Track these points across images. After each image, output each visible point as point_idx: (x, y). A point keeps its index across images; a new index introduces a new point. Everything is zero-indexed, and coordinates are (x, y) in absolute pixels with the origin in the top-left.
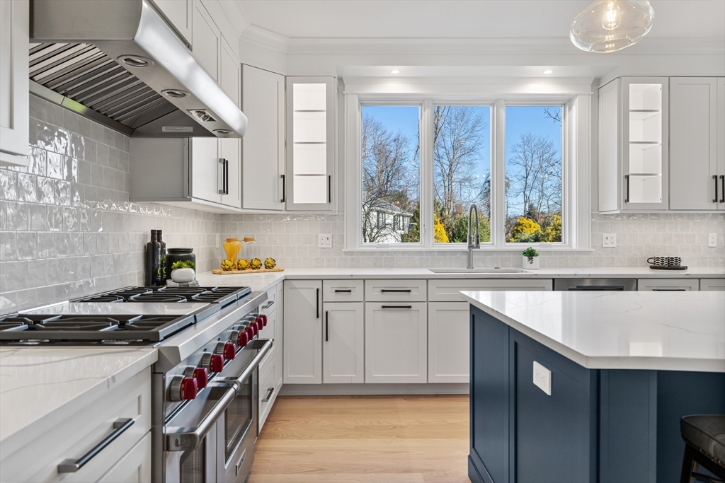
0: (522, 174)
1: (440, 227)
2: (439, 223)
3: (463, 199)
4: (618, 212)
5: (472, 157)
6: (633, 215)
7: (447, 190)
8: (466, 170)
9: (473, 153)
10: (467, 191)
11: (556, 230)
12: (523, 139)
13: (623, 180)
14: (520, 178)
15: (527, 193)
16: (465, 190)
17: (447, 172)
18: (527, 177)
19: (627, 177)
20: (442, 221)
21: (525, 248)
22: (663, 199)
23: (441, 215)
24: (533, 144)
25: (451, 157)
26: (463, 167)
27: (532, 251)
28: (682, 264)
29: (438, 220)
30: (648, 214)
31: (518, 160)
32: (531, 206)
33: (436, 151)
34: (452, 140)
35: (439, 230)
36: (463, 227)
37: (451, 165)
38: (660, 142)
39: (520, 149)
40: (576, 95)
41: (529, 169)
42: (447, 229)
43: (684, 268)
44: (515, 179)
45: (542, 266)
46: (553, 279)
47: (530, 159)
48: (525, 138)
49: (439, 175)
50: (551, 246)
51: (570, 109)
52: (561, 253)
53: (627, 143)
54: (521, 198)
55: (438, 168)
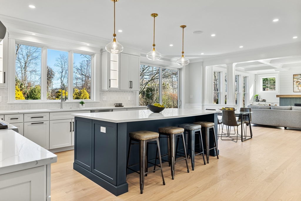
0: (60, 71)
1: (21, 93)
2: (19, 91)
3: (32, 80)
4: (107, 90)
5: (37, 61)
6: (111, 91)
7: (23, 75)
8: (34, 67)
9: (37, 59)
10: (34, 76)
11: (76, 95)
12: (61, 56)
13: (109, 81)
14: (59, 72)
15: (62, 79)
16: (33, 76)
17: (24, 66)
18: (62, 72)
19: (110, 80)
20: (21, 90)
21: (80, 101)
22: (118, 87)
23: (21, 87)
24: (65, 59)
25: (26, 59)
26: (32, 65)
27: (83, 102)
28: (123, 105)
29: (19, 89)
30: (115, 91)
31: (58, 65)
32: (63, 85)
33: (17, 56)
34: (27, 52)
35: (20, 94)
36: (33, 93)
37: (26, 63)
38: (118, 71)
39: (59, 60)
40: (96, 53)
41: (63, 69)
42: (24, 94)
43: (123, 106)
44: (57, 72)
45: (86, 107)
46: (91, 111)
47: (63, 64)
48: (62, 56)
49: (19, 67)
50: (87, 100)
51: (94, 57)
52: (91, 102)
53: (110, 70)
54: (59, 81)
55: (18, 64)
